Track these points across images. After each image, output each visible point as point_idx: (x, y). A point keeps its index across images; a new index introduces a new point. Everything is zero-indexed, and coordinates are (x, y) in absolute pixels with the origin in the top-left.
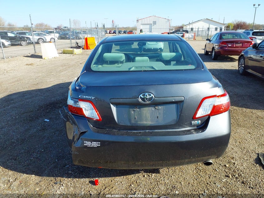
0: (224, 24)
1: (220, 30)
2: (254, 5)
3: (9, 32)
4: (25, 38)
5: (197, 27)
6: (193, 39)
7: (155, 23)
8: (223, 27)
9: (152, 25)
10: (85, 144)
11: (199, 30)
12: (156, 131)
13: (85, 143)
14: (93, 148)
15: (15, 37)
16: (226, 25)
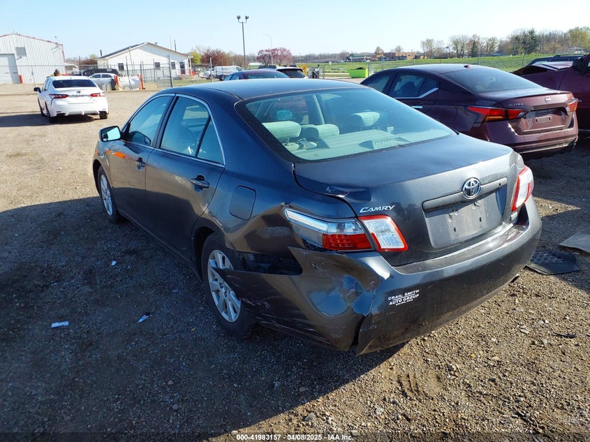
0: (186, 55)
1: (181, 67)
2: (239, 18)
5: (137, 62)
6: (138, 89)
7: (22, 52)
8: (186, 62)
9: (16, 57)
10: (391, 303)
11: (145, 67)
13: (392, 301)
14: (407, 304)
16: (190, 57)
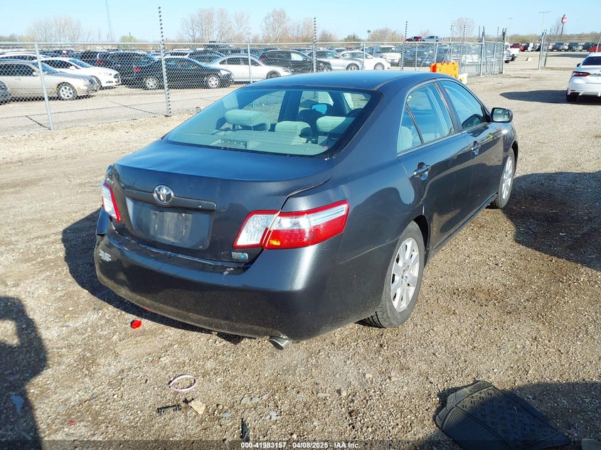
3: (294, 52)
4: (321, 64)
12: (180, 256)
15: (304, 61)
